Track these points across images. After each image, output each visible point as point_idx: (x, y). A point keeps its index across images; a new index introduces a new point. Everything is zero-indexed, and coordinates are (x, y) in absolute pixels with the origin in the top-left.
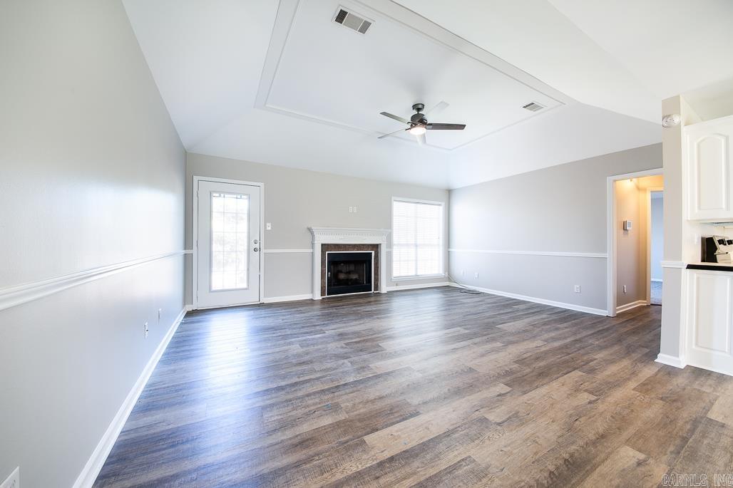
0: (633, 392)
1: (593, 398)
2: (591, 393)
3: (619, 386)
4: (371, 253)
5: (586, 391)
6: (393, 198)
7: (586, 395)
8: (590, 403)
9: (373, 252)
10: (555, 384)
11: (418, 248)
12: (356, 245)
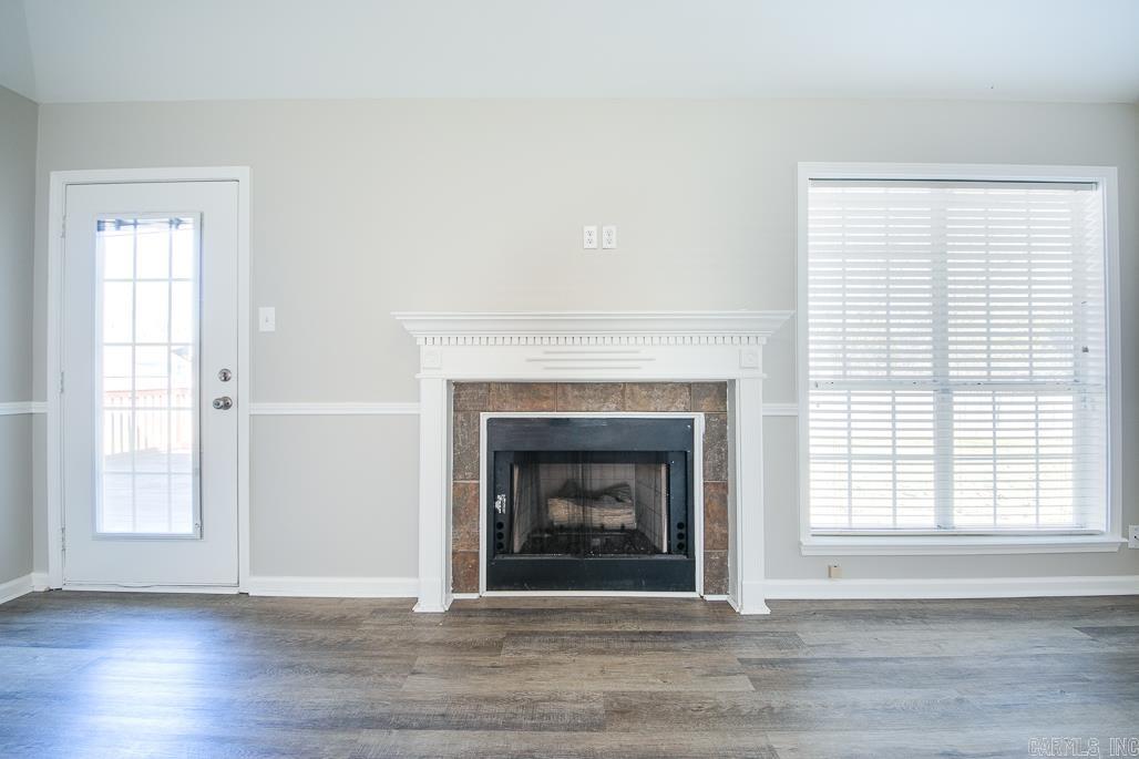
4: (691, 421)
6: (806, 169)
9: (698, 418)
11: (956, 399)
12: (614, 385)
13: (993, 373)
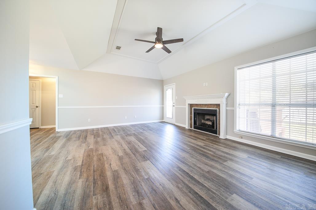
0: (54, 170)
1: (67, 159)
2: (69, 160)
3: (61, 169)
4: (217, 110)
5: (71, 160)
6: (236, 68)
7: (70, 158)
8: (67, 157)
9: (218, 109)
10: (81, 156)
11: (277, 108)
12: (206, 104)
13: (291, 102)
